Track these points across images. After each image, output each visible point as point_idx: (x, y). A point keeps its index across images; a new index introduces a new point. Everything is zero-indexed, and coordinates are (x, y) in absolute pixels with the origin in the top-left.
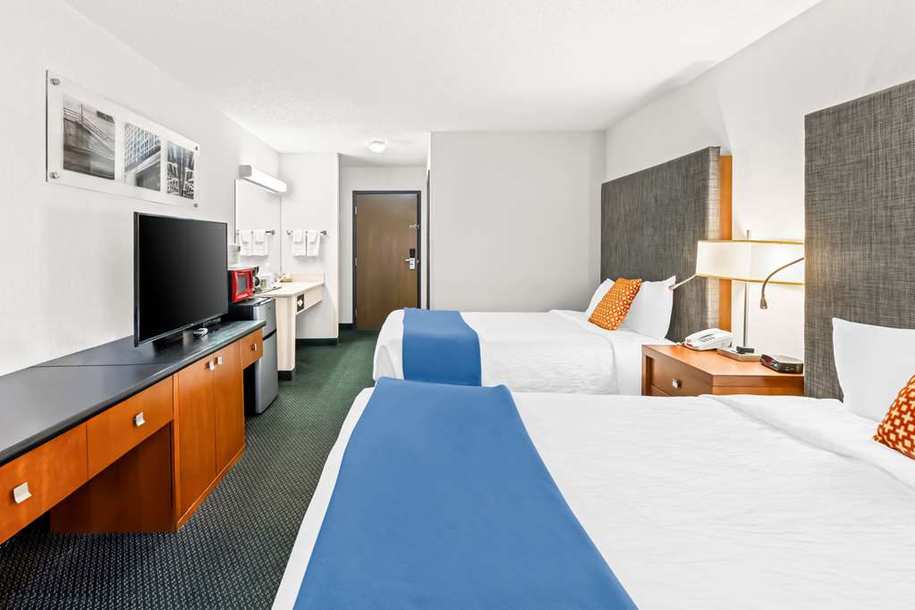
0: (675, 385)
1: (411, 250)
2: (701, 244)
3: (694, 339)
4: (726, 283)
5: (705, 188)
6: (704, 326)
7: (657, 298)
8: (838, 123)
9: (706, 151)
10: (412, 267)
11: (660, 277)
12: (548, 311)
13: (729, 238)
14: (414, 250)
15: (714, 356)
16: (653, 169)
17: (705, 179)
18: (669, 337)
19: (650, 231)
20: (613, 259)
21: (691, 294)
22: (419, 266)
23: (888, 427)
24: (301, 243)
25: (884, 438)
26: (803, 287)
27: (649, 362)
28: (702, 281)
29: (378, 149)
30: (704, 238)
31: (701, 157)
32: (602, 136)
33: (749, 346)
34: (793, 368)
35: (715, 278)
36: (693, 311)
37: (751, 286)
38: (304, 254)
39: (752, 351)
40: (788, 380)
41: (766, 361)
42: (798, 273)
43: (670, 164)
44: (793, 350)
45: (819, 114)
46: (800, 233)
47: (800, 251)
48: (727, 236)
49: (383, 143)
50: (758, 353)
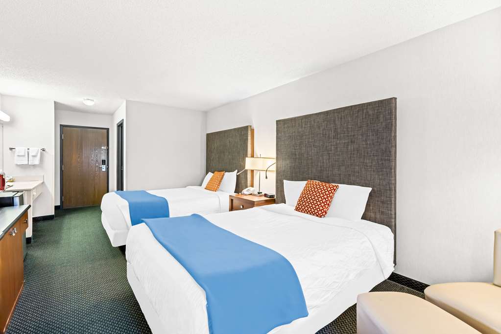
0: (242, 207)
1: (103, 161)
2: (246, 158)
3: (245, 191)
4: (252, 171)
5: (247, 139)
6: (247, 187)
7: (230, 178)
8: (284, 124)
9: (247, 126)
10: (104, 170)
11: (232, 171)
12: (185, 187)
13: (253, 157)
14: (105, 160)
15: (251, 196)
16: (228, 130)
17: (247, 136)
18: (235, 192)
19: (227, 154)
20: (211, 165)
21: (242, 176)
22: (108, 169)
23: (298, 206)
24: (24, 156)
25: (297, 209)
26: (275, 172)
27: (232, 200)
28: (246, 171)
29: (89, 103)
30: (247, 157)
31: (246, 128)
32: (206, 113)
33: (260, 192)
34: (272, 196)
35: (250, 170)
36: (243, 182)
37: (261, 172)
38: (27, 163)
39: (261, 193)
40: (271, 200)
41: (266, 195)
42: (274, 168)
43: (235, 129)
44: (272, 191)
45: (280, 121)
46: (274, 156)
47: (275, 161)
48: (253, 156)
49: (93, 101)
50: (263, 194)
